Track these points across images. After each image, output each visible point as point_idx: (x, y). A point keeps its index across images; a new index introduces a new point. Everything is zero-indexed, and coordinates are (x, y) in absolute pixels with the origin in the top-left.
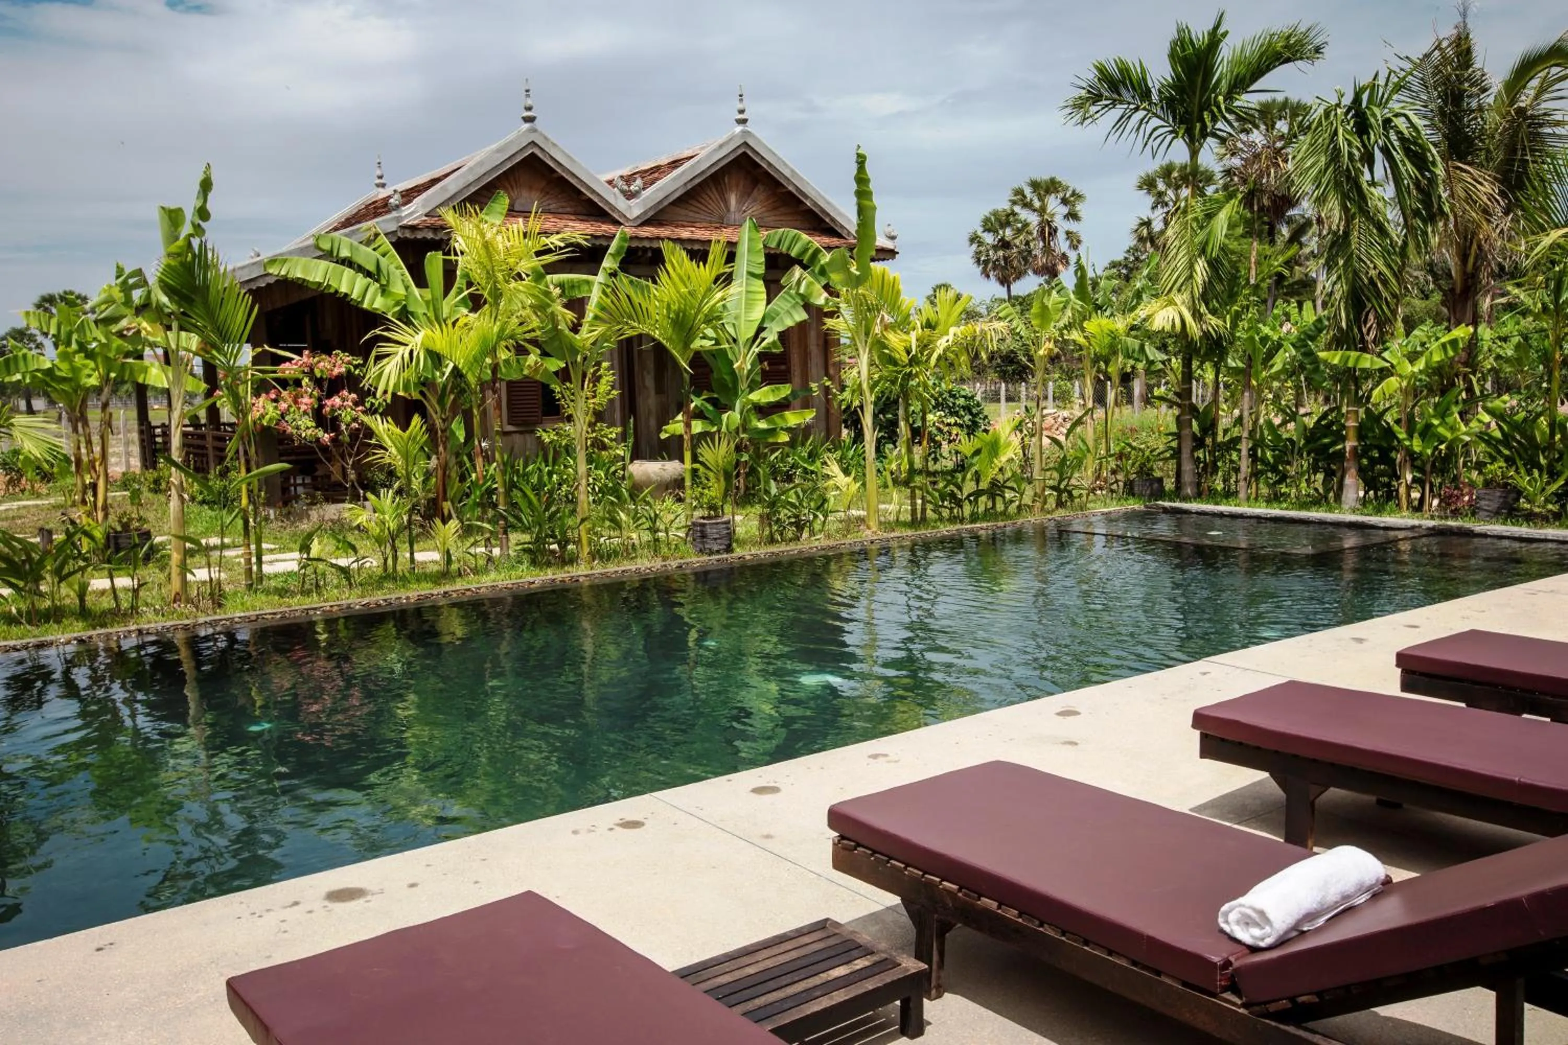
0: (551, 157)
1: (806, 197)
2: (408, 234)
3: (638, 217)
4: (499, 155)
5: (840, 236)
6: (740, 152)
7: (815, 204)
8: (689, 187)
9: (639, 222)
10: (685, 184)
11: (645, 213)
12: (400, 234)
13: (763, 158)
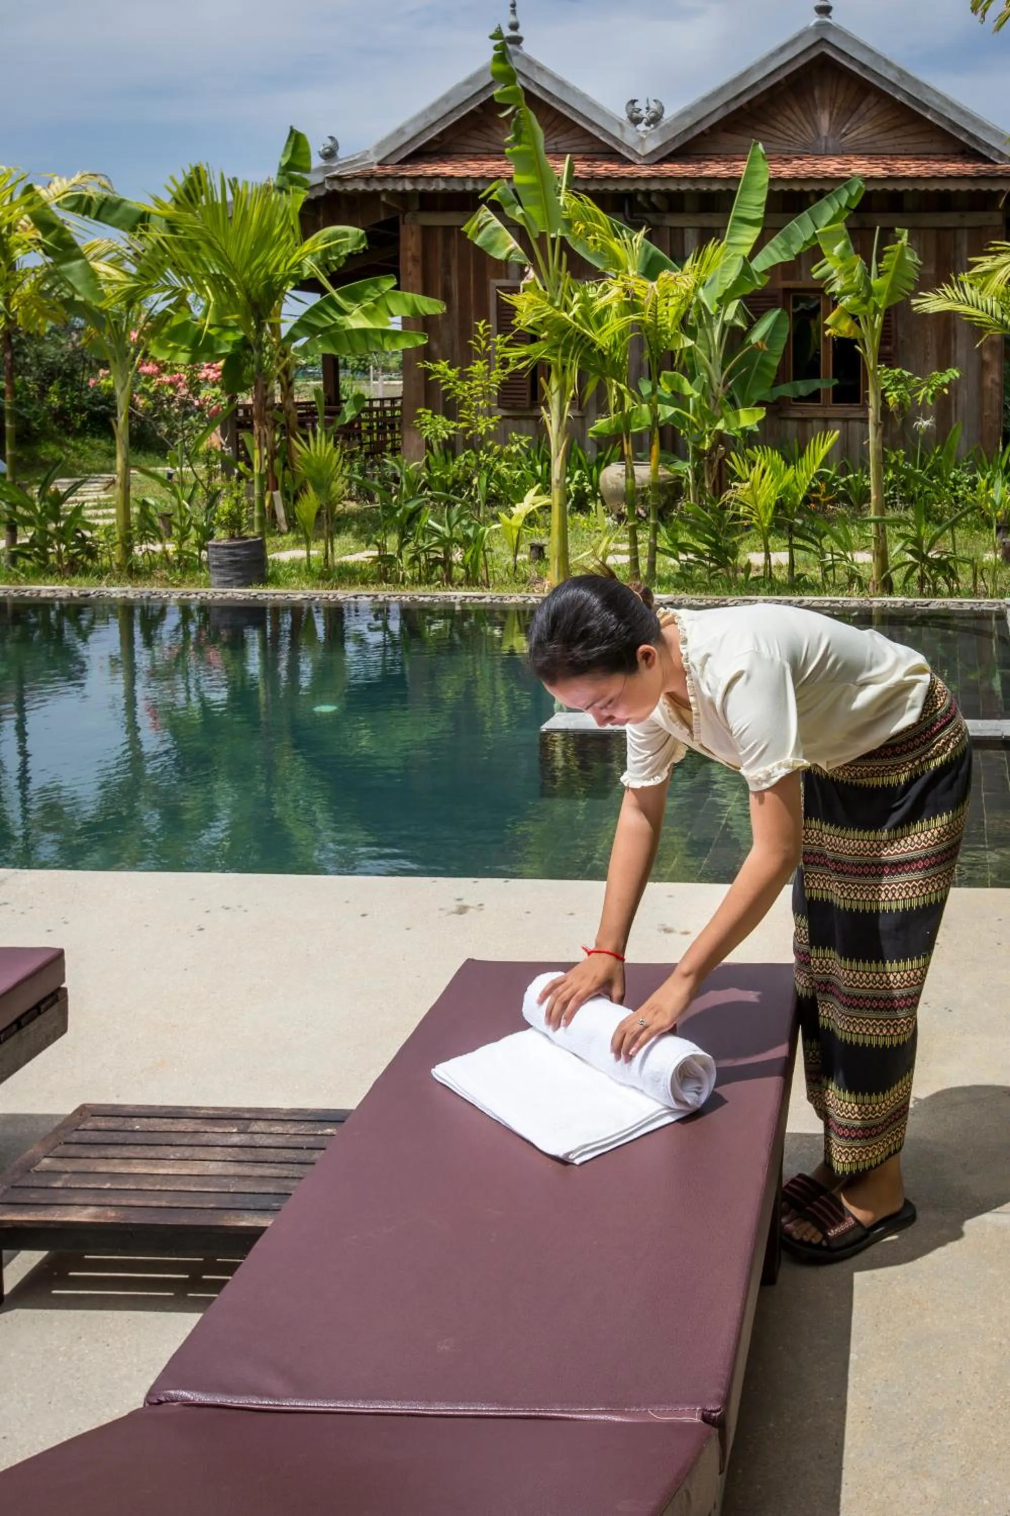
0: (538, 85)
1: (926, 108)
2: (337, 186)
3: (654, 152)
4: (470, 87)
5: (986, 160)
6: (815, 53)
7: (941, 117)
8: (734, 107)
9: (657, 158)
10: (727, 104)
11: (665, 145)
12: (327, 187)
13: (852, 59)
